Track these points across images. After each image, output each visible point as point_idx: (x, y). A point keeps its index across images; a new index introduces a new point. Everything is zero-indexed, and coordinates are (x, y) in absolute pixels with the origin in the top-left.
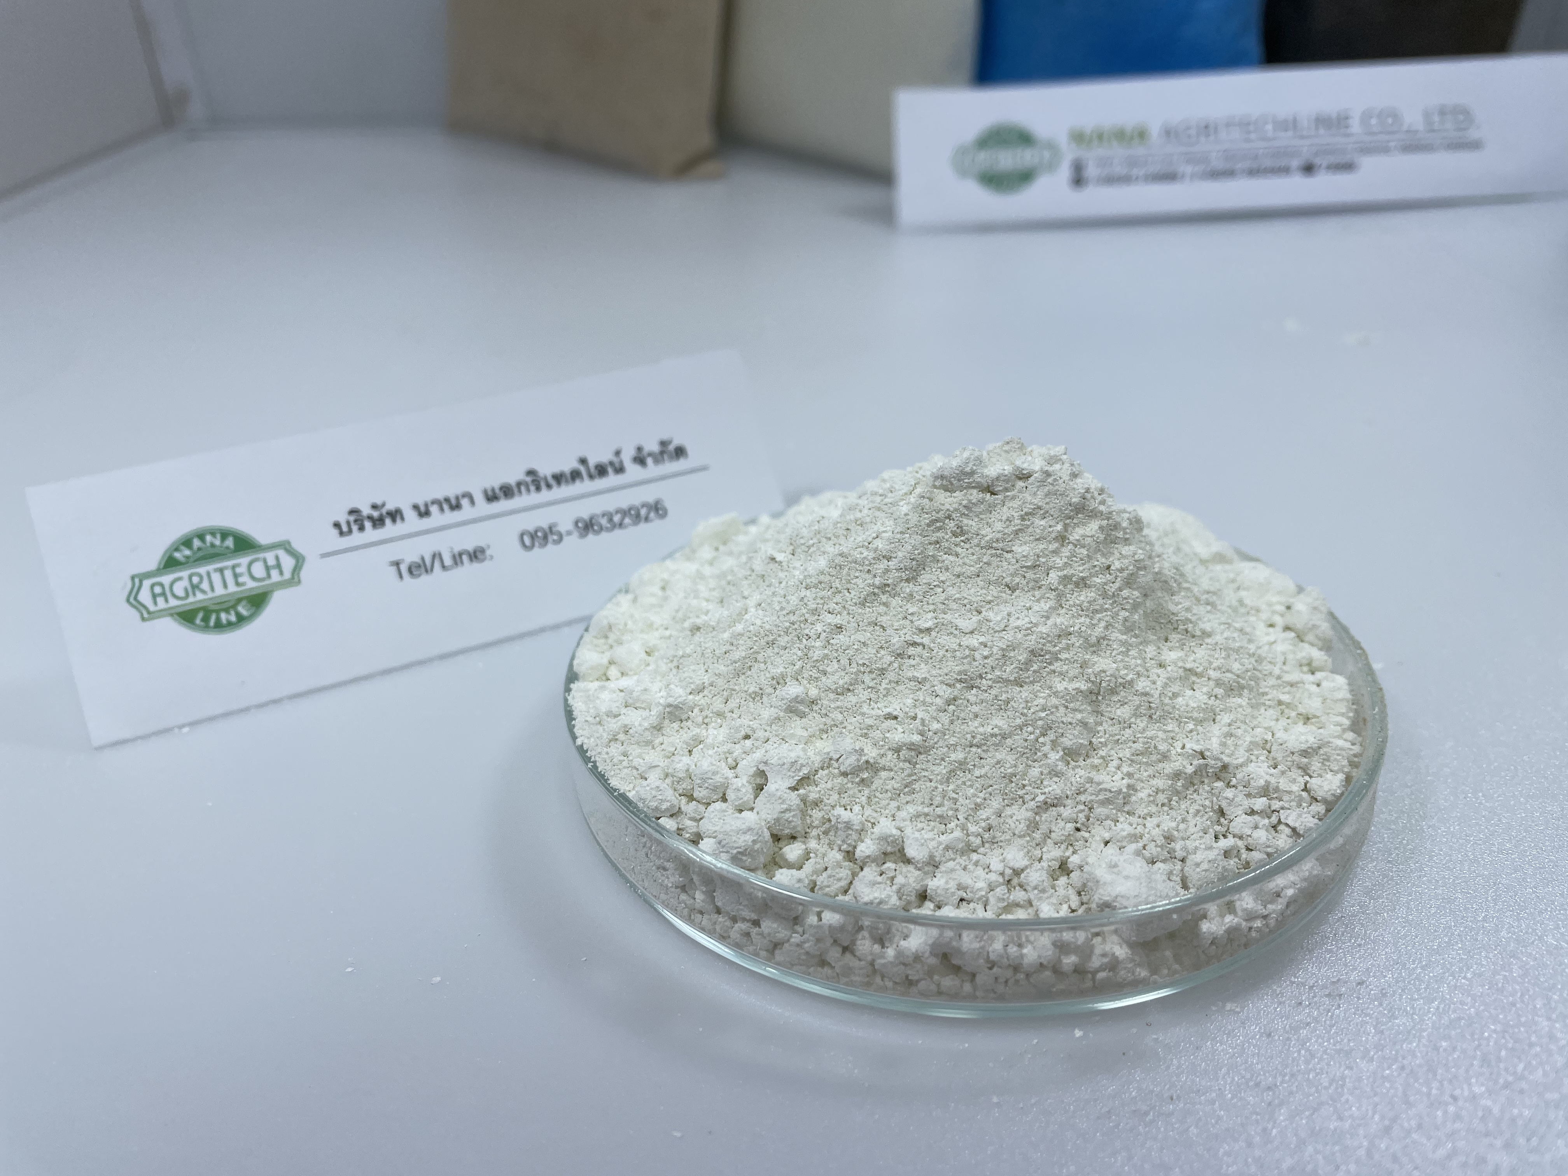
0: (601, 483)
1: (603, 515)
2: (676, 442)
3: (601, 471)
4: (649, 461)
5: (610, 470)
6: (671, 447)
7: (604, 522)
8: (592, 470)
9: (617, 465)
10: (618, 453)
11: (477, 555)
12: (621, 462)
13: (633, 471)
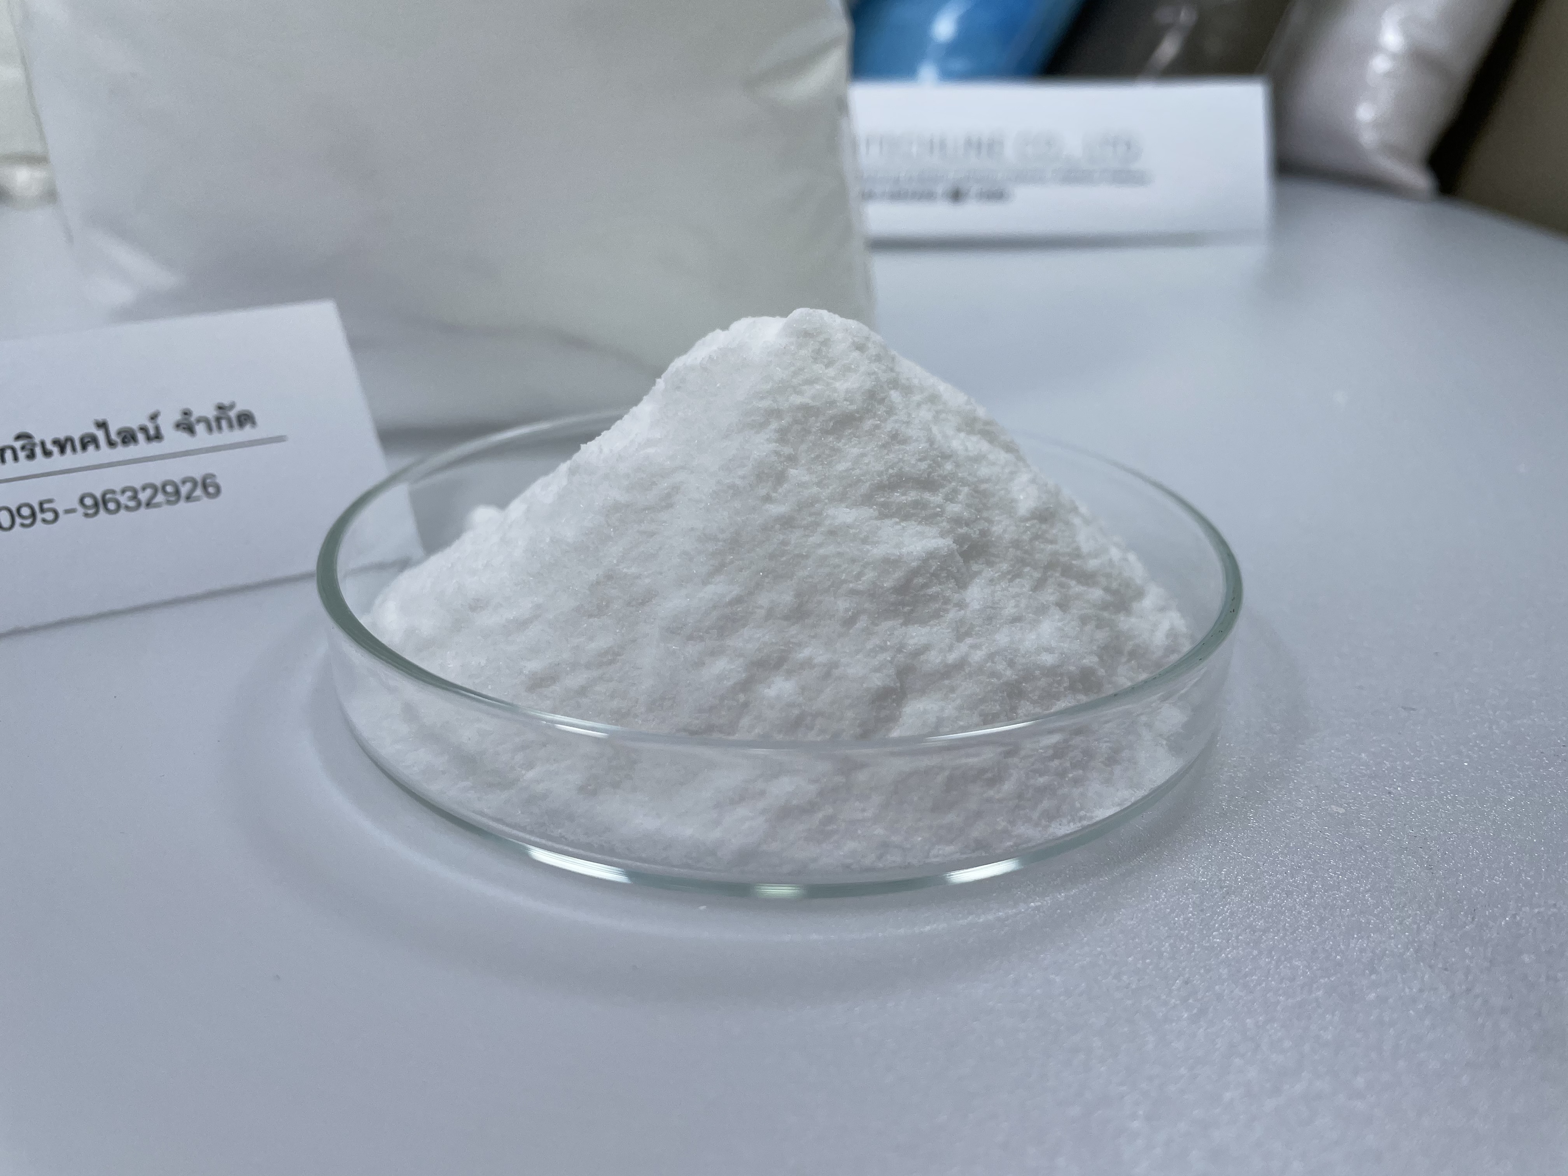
0: (123, 452)
1: (123, 491)
2: (240, 407)
3: (128, 437)
4: (200, 428)
5: (141, 437)
6: (233, 414)
7: (123, 499)
8: (114, 436)
9: (152, 432)
10: (154, 417)
12: (157, 429)
13: (174, 439)
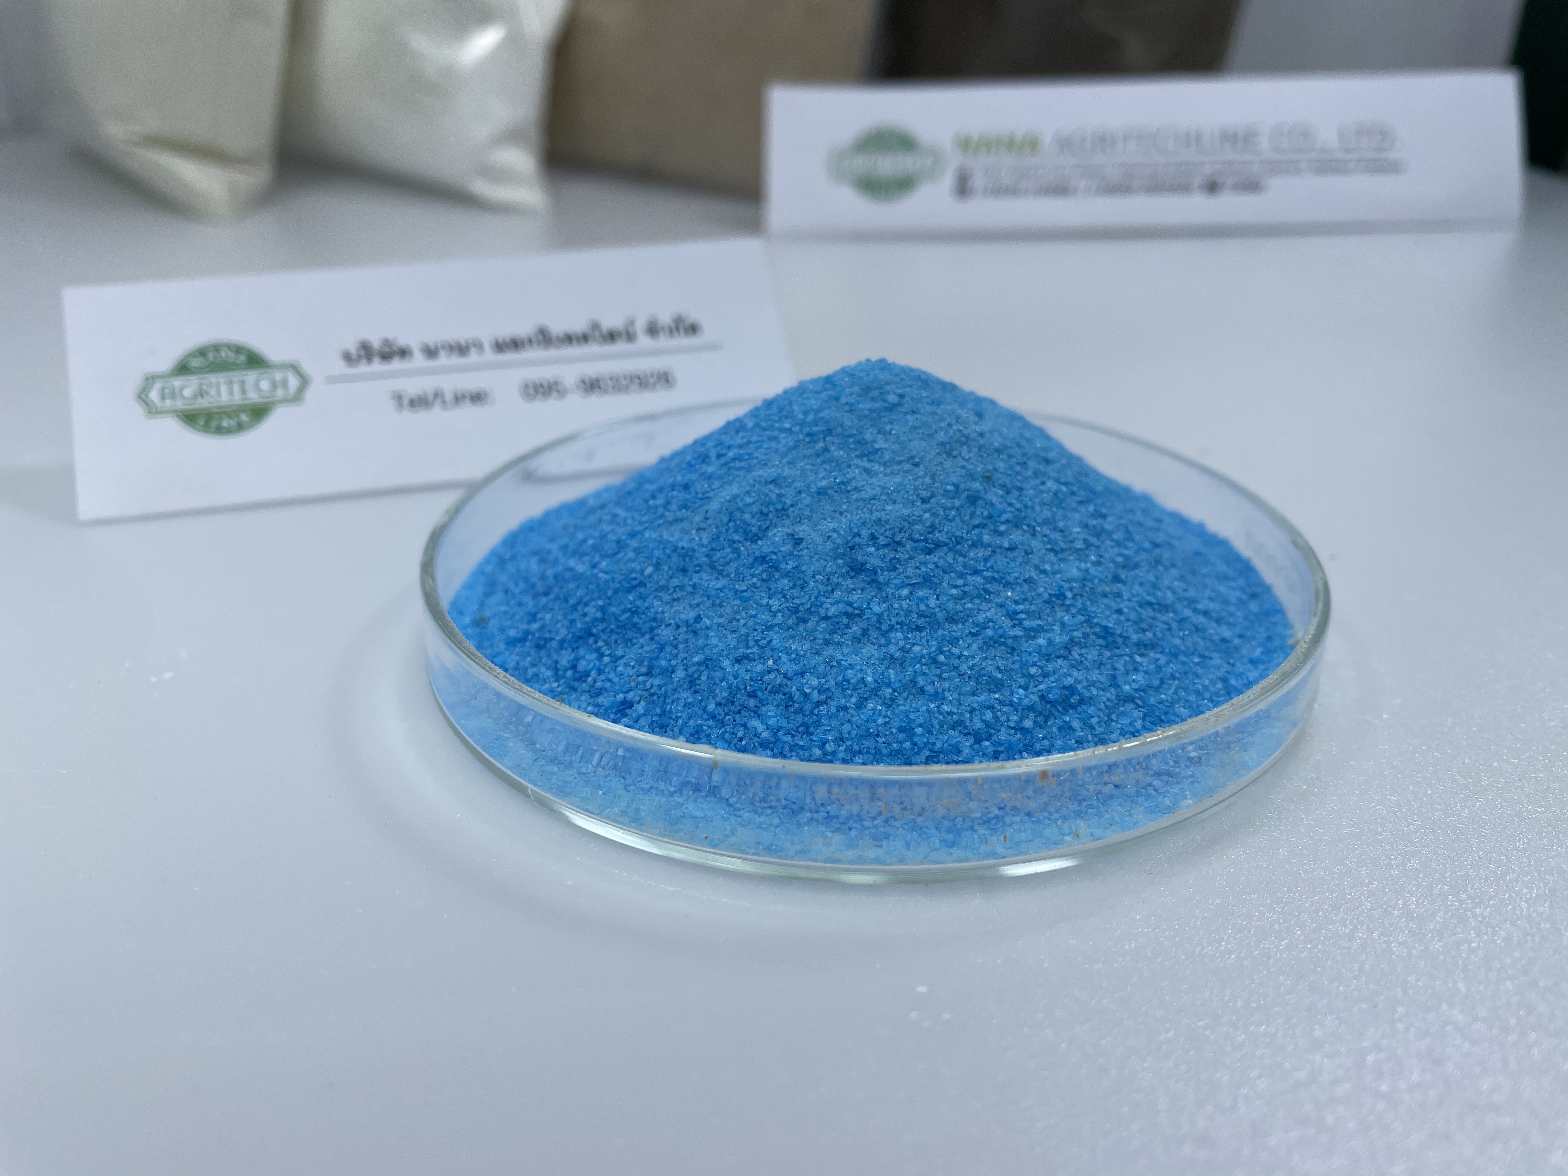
0: (611, 348)
1: (610, 377)
2: (692, 319)
3: (612, 337)
4: (662, 334)
5: (621, 337)
6: (686, 323)
8: (604, 335)
9: (629, 333)
10: (630, 322)
11: (477, 398)
12: (633, 332)
13: (644, 341)
